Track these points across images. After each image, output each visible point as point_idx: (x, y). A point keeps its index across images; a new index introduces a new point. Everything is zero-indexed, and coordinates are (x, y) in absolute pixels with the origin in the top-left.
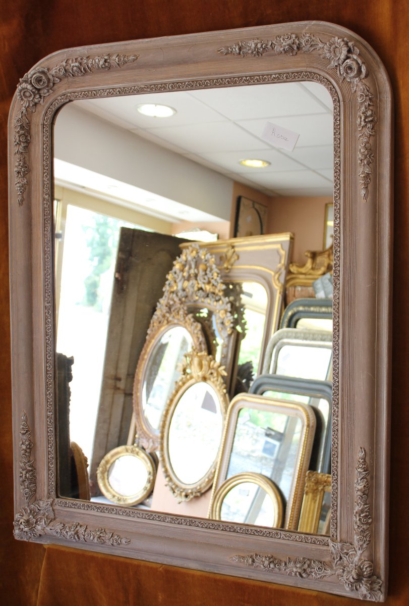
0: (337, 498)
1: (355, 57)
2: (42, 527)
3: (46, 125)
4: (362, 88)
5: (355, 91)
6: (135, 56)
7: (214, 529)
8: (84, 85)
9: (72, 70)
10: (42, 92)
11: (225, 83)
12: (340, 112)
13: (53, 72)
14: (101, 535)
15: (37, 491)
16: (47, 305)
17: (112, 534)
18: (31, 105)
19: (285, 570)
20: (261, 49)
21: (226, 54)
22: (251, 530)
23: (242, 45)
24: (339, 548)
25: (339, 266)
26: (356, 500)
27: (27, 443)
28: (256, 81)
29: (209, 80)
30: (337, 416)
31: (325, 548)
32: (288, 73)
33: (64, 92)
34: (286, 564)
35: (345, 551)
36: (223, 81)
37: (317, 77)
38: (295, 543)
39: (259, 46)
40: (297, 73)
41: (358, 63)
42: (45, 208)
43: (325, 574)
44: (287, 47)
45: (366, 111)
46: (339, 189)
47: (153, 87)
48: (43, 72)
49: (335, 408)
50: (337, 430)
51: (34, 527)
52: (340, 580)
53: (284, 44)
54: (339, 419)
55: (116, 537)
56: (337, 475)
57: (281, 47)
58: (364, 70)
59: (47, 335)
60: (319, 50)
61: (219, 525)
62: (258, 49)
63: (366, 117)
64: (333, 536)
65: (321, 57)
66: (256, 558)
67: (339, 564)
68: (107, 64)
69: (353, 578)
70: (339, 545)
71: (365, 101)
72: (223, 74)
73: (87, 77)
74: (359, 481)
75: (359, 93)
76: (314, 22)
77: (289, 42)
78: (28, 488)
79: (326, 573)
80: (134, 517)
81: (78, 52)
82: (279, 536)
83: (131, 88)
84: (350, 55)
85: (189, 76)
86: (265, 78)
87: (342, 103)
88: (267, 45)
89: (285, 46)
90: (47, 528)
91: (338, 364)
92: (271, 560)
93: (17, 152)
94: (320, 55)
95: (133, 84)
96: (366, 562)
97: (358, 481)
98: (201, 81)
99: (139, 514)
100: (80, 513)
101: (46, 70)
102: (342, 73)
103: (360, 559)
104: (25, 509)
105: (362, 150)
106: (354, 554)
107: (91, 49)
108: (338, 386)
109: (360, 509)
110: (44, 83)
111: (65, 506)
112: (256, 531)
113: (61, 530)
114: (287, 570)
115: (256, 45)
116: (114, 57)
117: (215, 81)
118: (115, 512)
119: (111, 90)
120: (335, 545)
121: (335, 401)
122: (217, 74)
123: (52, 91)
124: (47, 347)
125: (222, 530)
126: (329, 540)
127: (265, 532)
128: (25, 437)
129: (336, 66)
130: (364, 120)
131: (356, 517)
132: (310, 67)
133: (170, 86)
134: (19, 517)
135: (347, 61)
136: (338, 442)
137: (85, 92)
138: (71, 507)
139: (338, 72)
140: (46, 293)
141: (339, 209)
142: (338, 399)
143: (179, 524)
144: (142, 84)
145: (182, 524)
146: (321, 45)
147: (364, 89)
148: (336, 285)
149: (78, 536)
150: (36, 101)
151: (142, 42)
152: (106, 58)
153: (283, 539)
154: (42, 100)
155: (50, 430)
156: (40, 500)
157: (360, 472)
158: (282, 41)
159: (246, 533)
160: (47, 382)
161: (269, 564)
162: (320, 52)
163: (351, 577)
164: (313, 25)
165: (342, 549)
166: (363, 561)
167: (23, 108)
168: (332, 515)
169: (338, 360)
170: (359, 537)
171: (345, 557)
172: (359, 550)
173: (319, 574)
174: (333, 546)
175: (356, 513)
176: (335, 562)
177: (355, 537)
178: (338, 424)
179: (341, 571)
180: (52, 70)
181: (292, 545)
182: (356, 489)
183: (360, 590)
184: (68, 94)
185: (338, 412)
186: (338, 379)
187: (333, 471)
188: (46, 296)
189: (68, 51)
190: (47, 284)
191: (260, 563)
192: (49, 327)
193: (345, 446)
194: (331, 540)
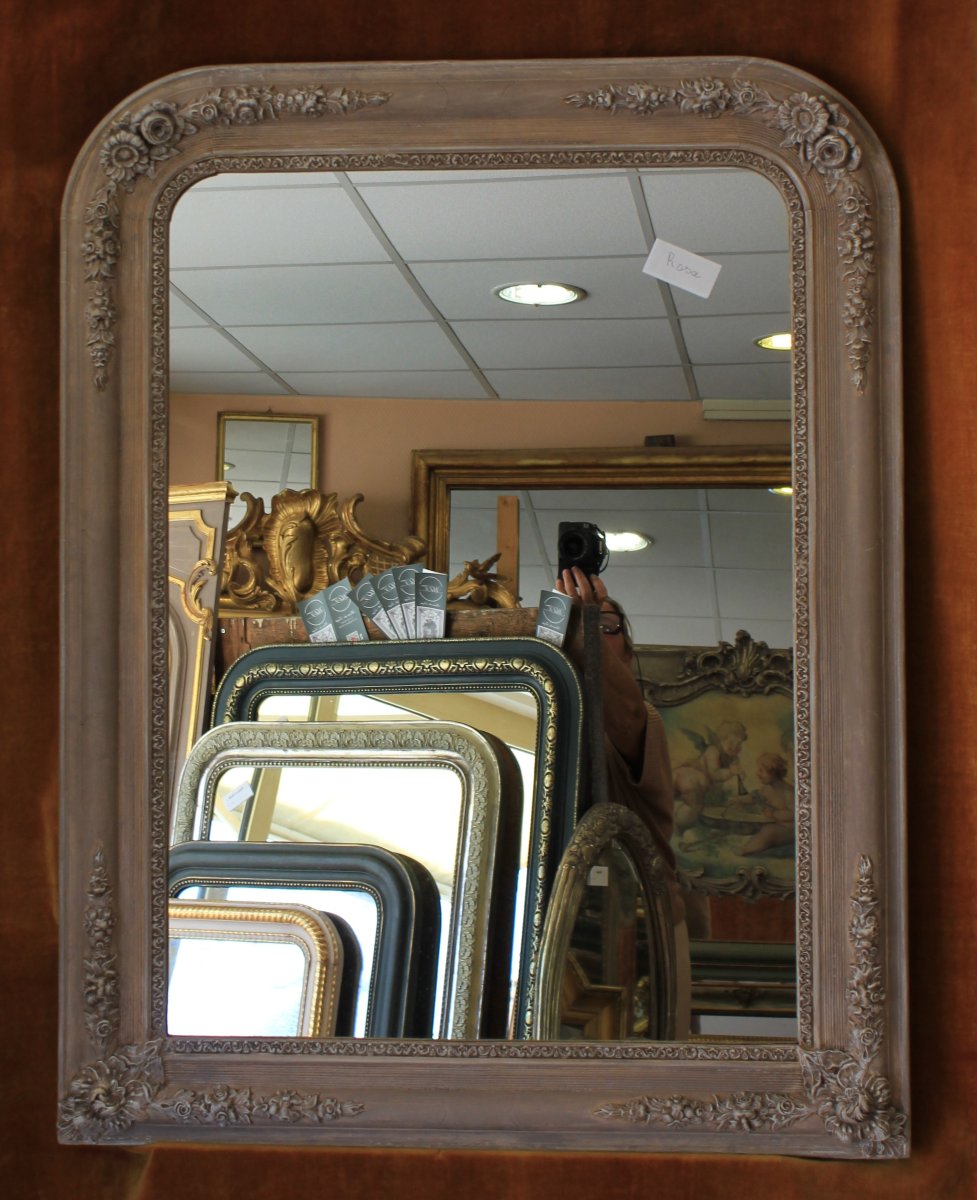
0: (811, 962)
1: (843, 132)
2: (141, 1102)
3: (159, 221)
4: (851, 187)
5: (834, 192)
6: (384, 95)
7: (552, 1057)
8: (254, 143)
9: (237, 112)
10: (155, 151)
11: (573, 161)
12: (804, 228)
13: (189, 112)
14: (294, 1101)
15: (122, 1024)
16: (157, 606)
17: (318, 1098)
18: (129, 178)
19: (715, 1118)
20: (657, 104)
21: (581, 107)
22: (634, 1049)
23: (617, 93)
24: (821, 1060)
25: (807, 514)
26: (853, 961)
27: (107, 915)
28: (637, 161)
29: (540, 153)
30: (809, 802)
31: (790, 1065)
32: (703, 151)
33: (207, 154)
34: (714, 1107)
35: (833, 1065)
36: (568, 157)
37: (759, 162)
38: (728, 1064)
39: (654, 96)
40: (721, 150)
41: (847, 143)
42: (155, 397)
43: (797, 1116)
44: (707, 103)
45: (861, 230)
46: (805, 371)
47: (415, 160)
48: (166, 112)
49: (804, 786)
50: (809, 828)
51: (123, 1105)
52: (828, 1122)
53: (703, 96)
54: (814, 806)
55: (328, 1102)
56: (810, 917)
57: (696, 102)
58: (856, 155)
59: (154, 673)
60: (766, 112)
61: (564, 1049)
62: (651, 102)
63: (863, 241)
64: (805, 1040)
65: (769, 125)
66: (650, 1103)
67: (825, 1093)
68: (320, 107)
69: (862, 1111)
70: (821, 1053)
71: (858, 211)
72: (569, 143)
73: (264, 129)
74: (862, 921)
75: (846, 197)
76: (752, 60)
77: (714, 94)
78: (105, 1018)
79: (800, 1113)
80: (365, 1054)
81: (242, 76)
82: (694, 1055)
83: (366, 158)
84: (833, 127)
85: (495, 142)
86: (656, 157)
87: (808, 213)
88: (667, 96)
89: (704, 101)
90: (153, 1105)
91: (808, 700)
92: (684, 1102)
93: (97, 275)
94: (765, 121)
95: (371, 149)
96: (879, 1079)
97: (859, 921)
98: (522, 153)
99: (378, 1047)
100: (229, 1063)
101: (172, 107)
102: (809, 157)
103: (867, 1075)
104: (97, 1068)
105: (857, 301)
106: (853, 1068)
107: (274, 71)
108: (808, 743)
109: (866, 974)
110: (166, 133)
111: (193, 1052)
112: (644, 1049)
113: (191, 1104)
114: (719, 1119)
115: (648, 94)
116: (337, 94)
117: (552, 155)
118: (318, 1050)
119: (320, 158)
120: (812, 1055)
121: (803, 772)
122: (556, 143)
123: (178, 152)
124: (154, 698)
125: (571, 1057)
126: (798, 1049)
127: (664, 1049)
128: (101, 902)
129: (798, 144)
130: (861, 246)
131: (859, 992)
132: (747, 142)
133: (454, 159)
134: (84, 1086)
135: (827, 138)
136: (812, 853)
137: (257, 157)
138: (209, 1052)
139: (801, 155)
140: (154, 580)
141: (806, 408)
142: (809, 768)
143: (471, 1056)
144: (393, 152)
145: (478, 1056)
146: (772, 104)
147: (855, 190)
148: (800, 551)
149: (235, 1111)
150: (140, 168)
151: (394, 68)
152: (320, 93)
153: (703, 1059)
154: (152, 168)
155: (158, 884)
156: (130, 1044)
157: (864, 903)
158: (698, 91)
159: (623, 1058)
160: (153, 777)
161: (683, 1111)
162: (768, 116)
163: (857, 1109)
164: (752, 65)
165: (826, 1062)
166: (873, 1079)
167: (112, 183)
168: (802, 998)
169: (809, 691)
170: (864, 1031)
171: (832, 1077)
172: (865, 1056)
173: (786, 1117)
174: (808, 1059)
175: (858, 983)
176: (813, 1091)
177: (855, 1032)
178: (810, 817)
179: (829, 1104)
180: (186, 109)
181: (722, 1068)
182: (858, 936)
183: (872, 1135)
184: (216, 161)
185: (810, 793)
186: (809, 729)
187: (801, 911)
188: (155, 586)
189: (218, 71)
190: (157, 561)
191: (661, 1112)
192: (159, 654)
193: (825, 858)
194: (802, 1047)
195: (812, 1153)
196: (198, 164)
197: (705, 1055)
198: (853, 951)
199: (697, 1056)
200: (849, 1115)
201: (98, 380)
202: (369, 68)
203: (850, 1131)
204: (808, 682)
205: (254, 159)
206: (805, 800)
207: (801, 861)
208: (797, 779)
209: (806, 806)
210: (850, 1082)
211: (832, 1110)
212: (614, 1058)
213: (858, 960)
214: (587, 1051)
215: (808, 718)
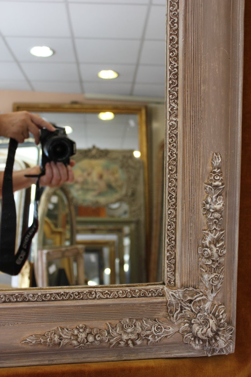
0: (175, 229)
19: (109, 341)
22: (51, 294)
24: (181, 295)
26: (206, 228)
30: (176, 116)
31: (160, 299)
34: (109, 333)
35: (189, 298)
38: (117, 301)
43: (166, 335)
49: (173, 105)
50: (176, 135)
52: (186, 337)
54: (180, 119)
56: (176, 198)
64: (169, 282)
66: (63, 333)
67: (182, 317)
69: (212, 331)
70: (181, 291)
74: (214, 200)
79: (167, 332)
91: (177, 43)
92: (88, 331)
96: (220, 307)
97: (212, 200)
103: (213, 305)
106: (203, 300)
108: (177, 74)
109: (216, 237)
112: (58, 294)
114: (112, 341)
120: (175, 293)
121: (173, 95)
126: (165, 288)
131: (211, 249)
136: (178, 152)
142: (177, 92)
153: (100, 298)
157: (216, 187)
159: (43, 301)
163: (209, 330)
165: (184, 297)
166: (217, 307)
168: (168, 254)
169: (178, 37)
170: (213, 276)
171: (188, 306)
172: (212, 292)
173: (158, 336)
174: (173, 295)
175: (210, 243)
176: (175, 316)
177: (206, 276)
178: (177, 127)
179: (187, 325)
181: (113, 304)
182: (211, 210)
183: (216, 345)
185: (177, 109)
186: (178, 64)
187: (169, 194)
191: (71, 338)
193: (187, 155)
194: (168, 286)
195: (173, 356)
197: (102, 296)
198: (205, 221)
199: (96, 297)
200: (203, 334)
203: (201, 343)
204: (177, 30)
206: (174, 115)
207: (170, 158)
208: (168, 100)
209: (175, 119)
210: (200, 309)
211: (189, 329)
212: (36, 301)
213: (209, 227)
214: (17, 297)
215: (177, 56)
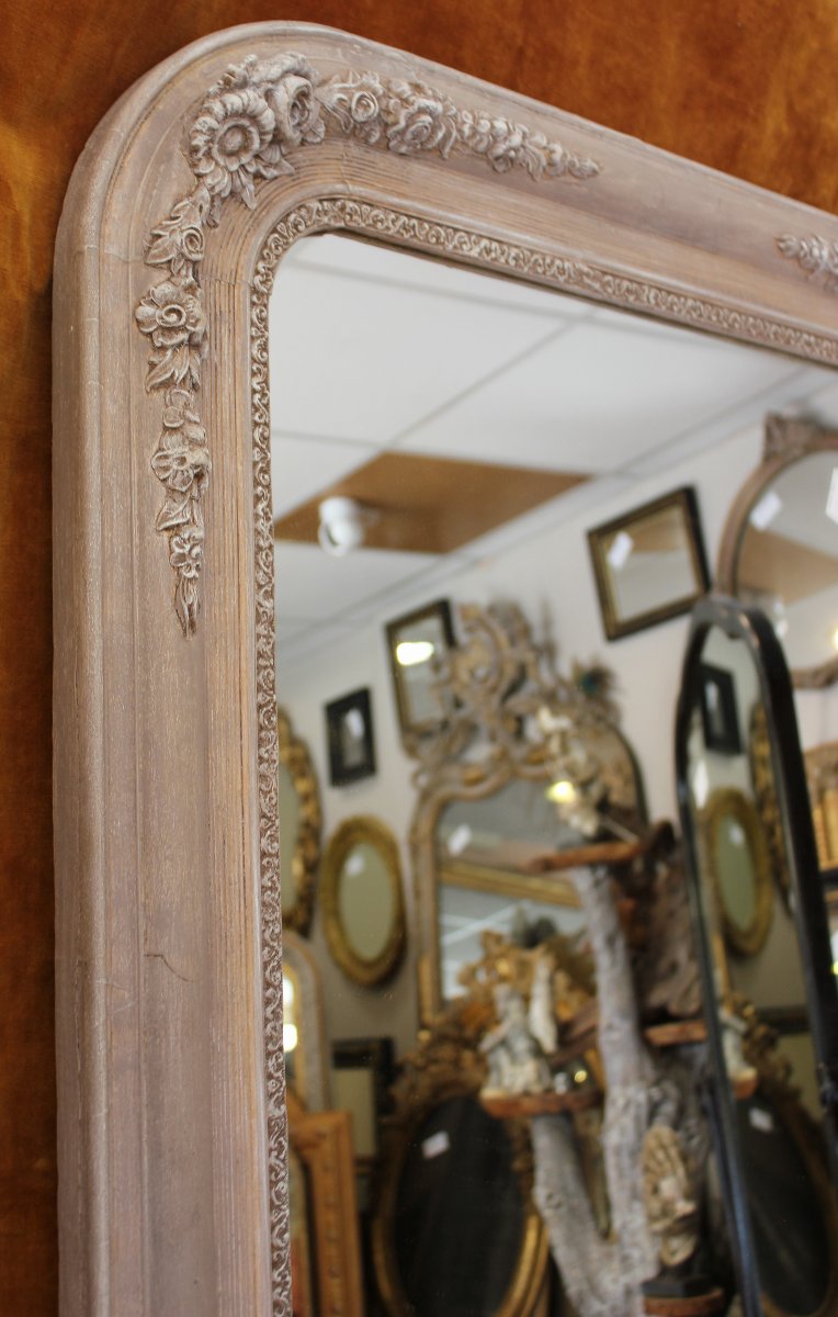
6: (596, 163)
8: (404, 187)
13: (331, 96)
21: (791, 256)
33: (339, 187)
42: (260, 656)
47: (607, 282)
68: (520, 153)
73: (418, 170)
85: (693, 280)
95: (561, 248)
101: (314, 75)
107: (431, 72)
110: (301, 123)
116: (540, 139)
117: (750, 320)
137: (409, 217)
144: (585, 261)
151: (581, 127)
154: (251, 188)
167: (205, 193)
180: (326, 88)
184: (350, 205)
188: (271, 1070)
189: (351, 43)
190: (273, 1012)
192: (280, 1221)
196: (321, 201)
201: (190, 607)
202: (553, 116)
205: (405, 219)
